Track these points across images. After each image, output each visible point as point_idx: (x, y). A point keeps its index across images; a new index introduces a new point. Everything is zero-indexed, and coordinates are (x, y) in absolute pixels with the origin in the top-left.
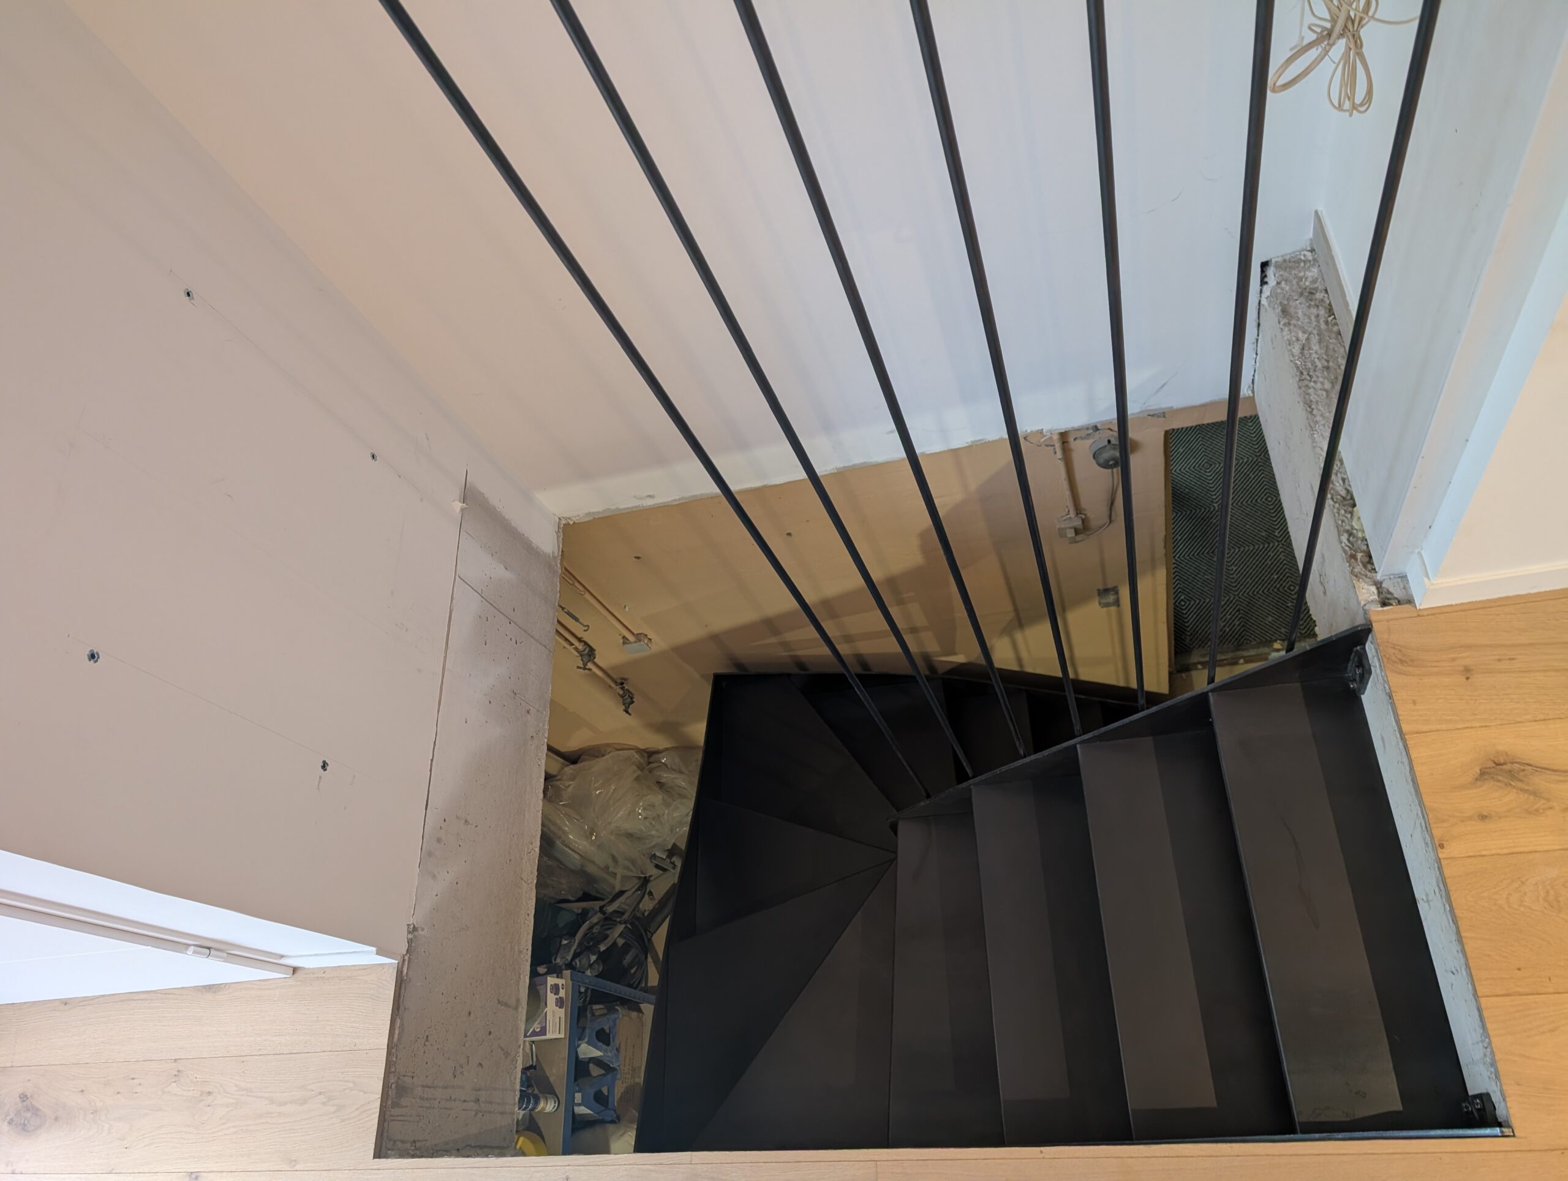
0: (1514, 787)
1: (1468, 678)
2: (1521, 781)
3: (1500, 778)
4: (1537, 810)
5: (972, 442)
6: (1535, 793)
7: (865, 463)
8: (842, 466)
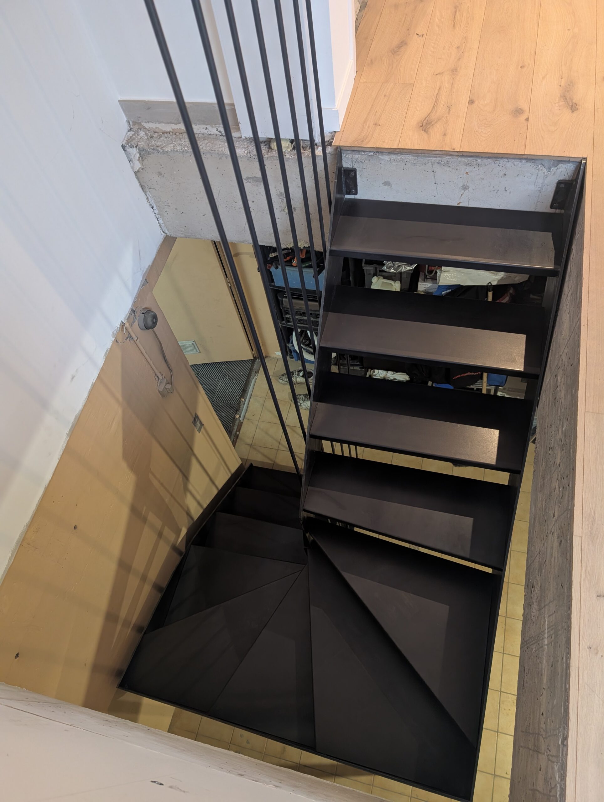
0: (434, 124)
1: (379, 125)
2: (432, 122)
3: (429, 127)
4: (446, 121)
5: (105, 355)
6: (439, 119)
7: (76, 417)
8: (68, 430)
